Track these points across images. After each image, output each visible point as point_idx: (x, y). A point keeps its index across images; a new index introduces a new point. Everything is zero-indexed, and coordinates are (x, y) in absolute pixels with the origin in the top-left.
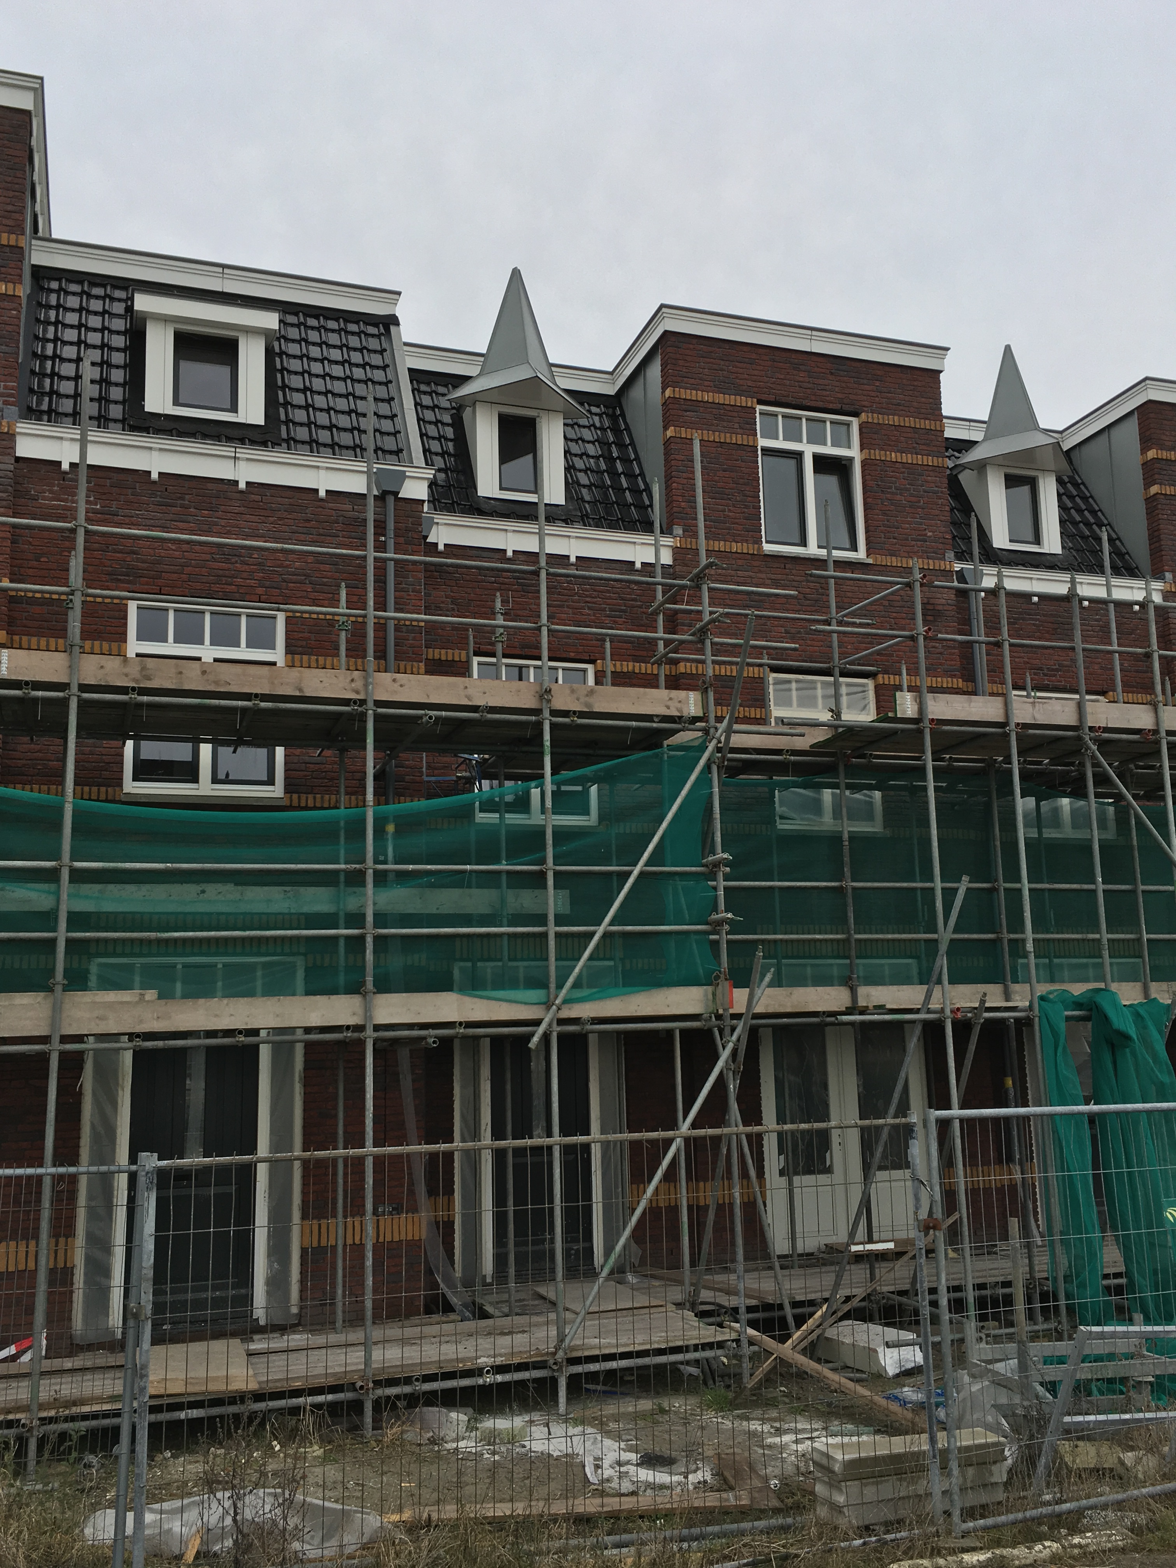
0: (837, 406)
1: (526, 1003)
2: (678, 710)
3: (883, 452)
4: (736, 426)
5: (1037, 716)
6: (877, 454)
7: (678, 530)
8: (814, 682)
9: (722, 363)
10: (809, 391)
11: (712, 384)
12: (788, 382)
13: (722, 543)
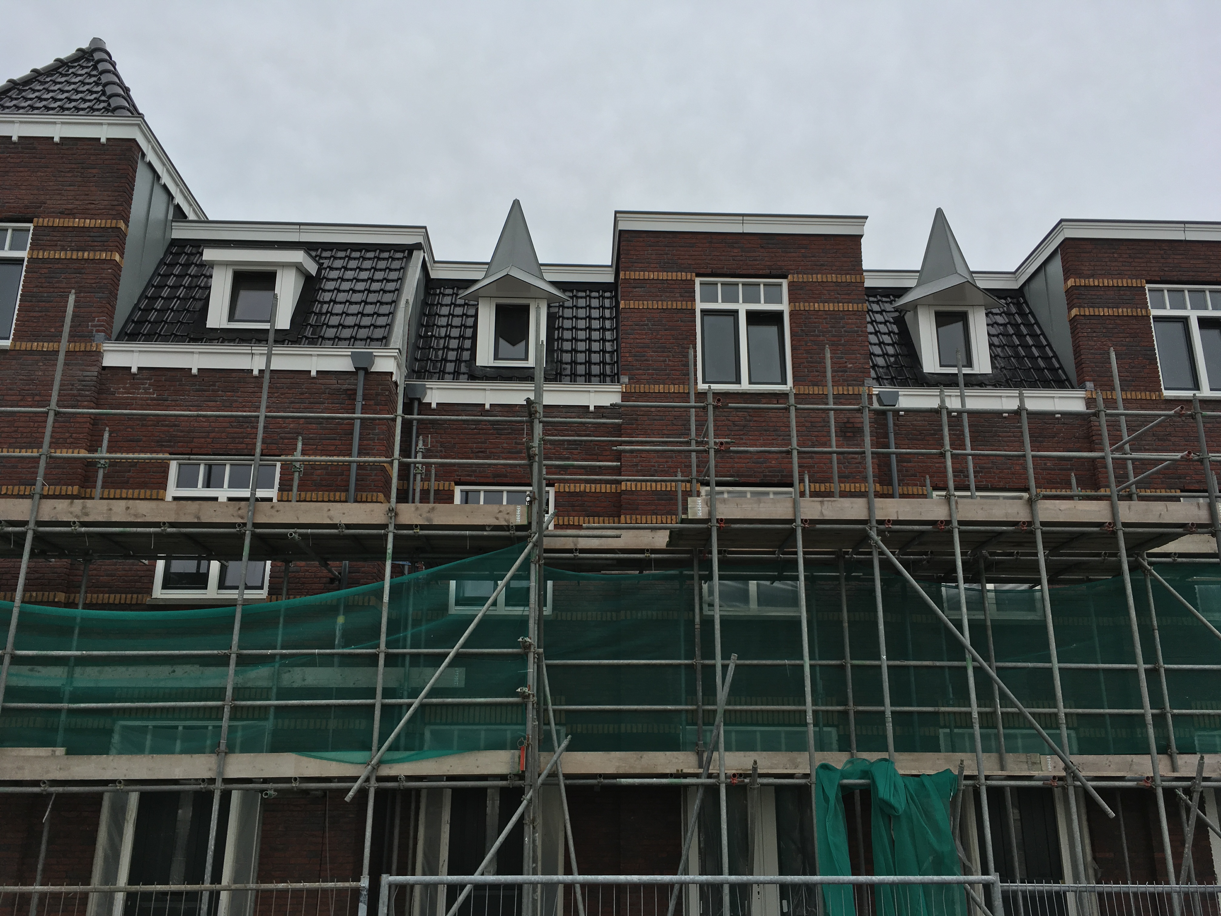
0: (768, 272)
1: (352, 763)
2: (505, 520)
3: (807, 304)
4: (678, 295)
5: (825, 512)
6: (802, 306)
7: (625, 379)
8: (745, 492)
9: (667, 249)
10: (741, 263)
11: (658, 266)
12: (724, 257)
13: (662, 386)
